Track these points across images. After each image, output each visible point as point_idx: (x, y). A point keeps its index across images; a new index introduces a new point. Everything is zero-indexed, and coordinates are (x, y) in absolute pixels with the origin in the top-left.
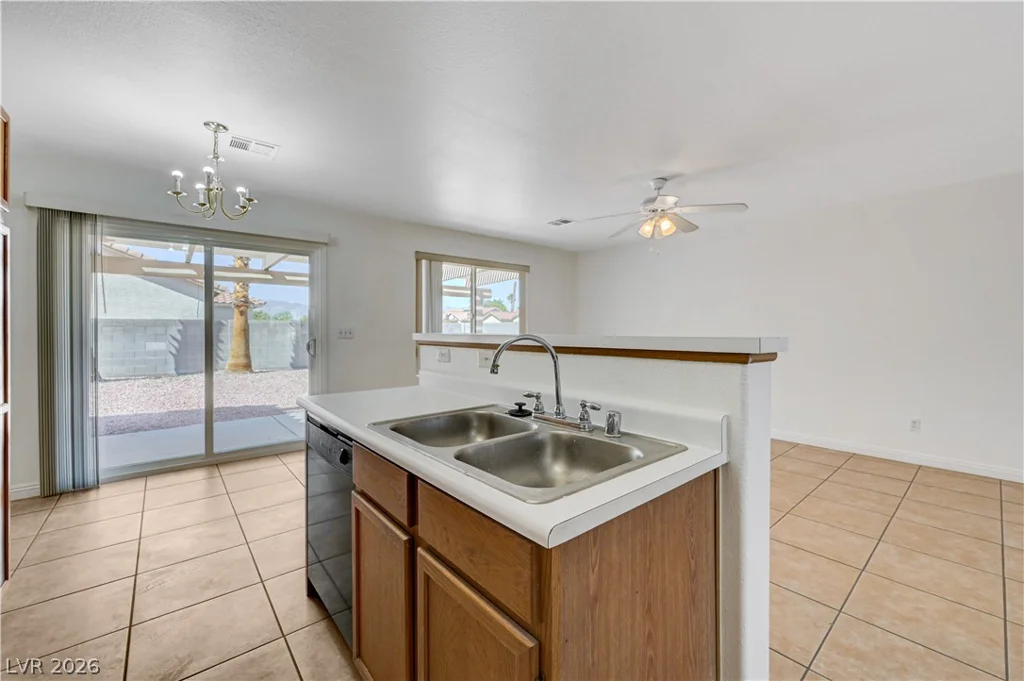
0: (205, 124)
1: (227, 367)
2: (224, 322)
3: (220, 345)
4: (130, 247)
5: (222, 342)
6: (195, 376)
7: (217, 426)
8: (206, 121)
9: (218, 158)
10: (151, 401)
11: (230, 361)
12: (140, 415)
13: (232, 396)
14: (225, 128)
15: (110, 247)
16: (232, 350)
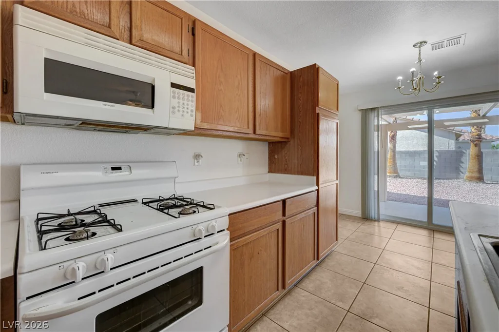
0: (414, 46)
1: (465, 178)
2: (464, 151)
3: (461, 165)
4: (414, 117)
5: (463, 163)
6: (445, 181)
7: (435, 208)
8: (413, 44)
9: (421, 61)
10: (418, 190)
11: (467, 174)
12: (410, 195)
13: (464, 195)
14: (425, 42)
15: (406, 119)
16: (469, 168)
